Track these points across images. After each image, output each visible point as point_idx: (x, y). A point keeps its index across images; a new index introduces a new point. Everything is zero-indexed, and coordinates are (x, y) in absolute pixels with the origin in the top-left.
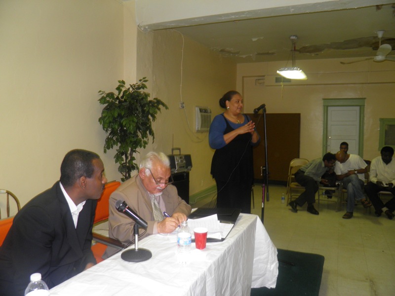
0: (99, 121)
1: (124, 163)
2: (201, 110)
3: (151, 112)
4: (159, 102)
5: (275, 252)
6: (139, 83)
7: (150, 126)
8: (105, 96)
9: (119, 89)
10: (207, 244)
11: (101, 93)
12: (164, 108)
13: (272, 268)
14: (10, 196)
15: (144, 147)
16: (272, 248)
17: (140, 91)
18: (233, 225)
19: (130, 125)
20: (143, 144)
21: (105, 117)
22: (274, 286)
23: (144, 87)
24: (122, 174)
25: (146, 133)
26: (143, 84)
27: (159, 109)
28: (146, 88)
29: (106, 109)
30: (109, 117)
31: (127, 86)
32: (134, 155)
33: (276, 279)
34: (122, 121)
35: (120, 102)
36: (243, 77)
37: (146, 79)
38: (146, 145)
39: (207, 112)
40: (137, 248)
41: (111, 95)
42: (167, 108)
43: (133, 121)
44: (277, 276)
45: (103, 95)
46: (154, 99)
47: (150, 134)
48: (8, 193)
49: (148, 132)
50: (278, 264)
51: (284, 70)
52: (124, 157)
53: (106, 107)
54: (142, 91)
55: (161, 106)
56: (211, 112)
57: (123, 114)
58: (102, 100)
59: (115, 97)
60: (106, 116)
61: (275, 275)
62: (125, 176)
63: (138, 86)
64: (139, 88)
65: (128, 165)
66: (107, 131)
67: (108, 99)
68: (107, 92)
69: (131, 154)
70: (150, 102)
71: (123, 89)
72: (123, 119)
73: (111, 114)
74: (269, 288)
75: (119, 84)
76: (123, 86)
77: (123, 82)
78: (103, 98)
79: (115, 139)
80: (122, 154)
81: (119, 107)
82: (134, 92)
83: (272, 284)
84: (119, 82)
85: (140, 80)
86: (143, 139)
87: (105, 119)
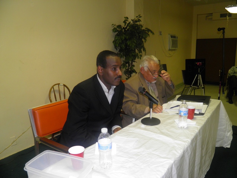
0: (113, 43)
1: (127, 69)
2: (172, 37)
3: (144, 36)
4: (149, 30)
5: (231, 125)
6: (136, 19)
7: (143, 45)
8: (116, 27)
9: (125, 22)
10: (195, 116)
11: (113, 25)
12: (152, 34)
13: (228, 135)
14: (65, 87)
15: (140, 59)
16: (229, 122)
17: (137, 23)
18: (207, 105)
19: (132, 45)
20: (140, 57)
21: (116, 40)
22: (229, 147)
23: (139, 20)
24: (126, 75)
25: (141, 50)
26: (138, 19)
27: (149, 35)
28: (141, 21)
29: (117, 35)
30: (119, 40)
31: (130, 20)
32: (134, 63)
33: (231, 142)
34: (127, 42)
35: (125, 31)
36: (198, 15)
37: (140, 16)
38: (141, 57)
39: (175, 38)
40: (151, 117)
41: (119, 26)
42: (153, 34)
43: (134, 42)
44: (231, 140)
45: (114, 27)
46: (146, 28)
47: (144, 51)
48: (64, 85)
49: (142, 50)
50: (232, 133)
51: (231, 7)
52: (127, 65)
53: (117, 34)
54: (138, 23)
55: (150, 33)
56: (177, 38)
57: (127, 38)
58: (115, 30)
59: (122, 28)
60: (118, 39)
61: (230, 140)
62: (128, 77)
63: (135, 20)
64: (136, 21)
65: (130, 70)
66: (117, 49)
67: (118, 29)
68: (117, 24)
69: (132, 63)
70: (144, 30)
71: (128, 22)
72: (128, 41)
73: (120, 38)
74: (225, 148)
75: (125, 19)
76: (127, 20)
77: (127, 18)
78: (115, 29)
79: (122, 54)
80: (127, 63)
81: (125, 34)
82: (134, 24)
83: (227, 145)
84: (125, 18)
85: (137, 17)
86: (140, 53)
87: (117, 41)
